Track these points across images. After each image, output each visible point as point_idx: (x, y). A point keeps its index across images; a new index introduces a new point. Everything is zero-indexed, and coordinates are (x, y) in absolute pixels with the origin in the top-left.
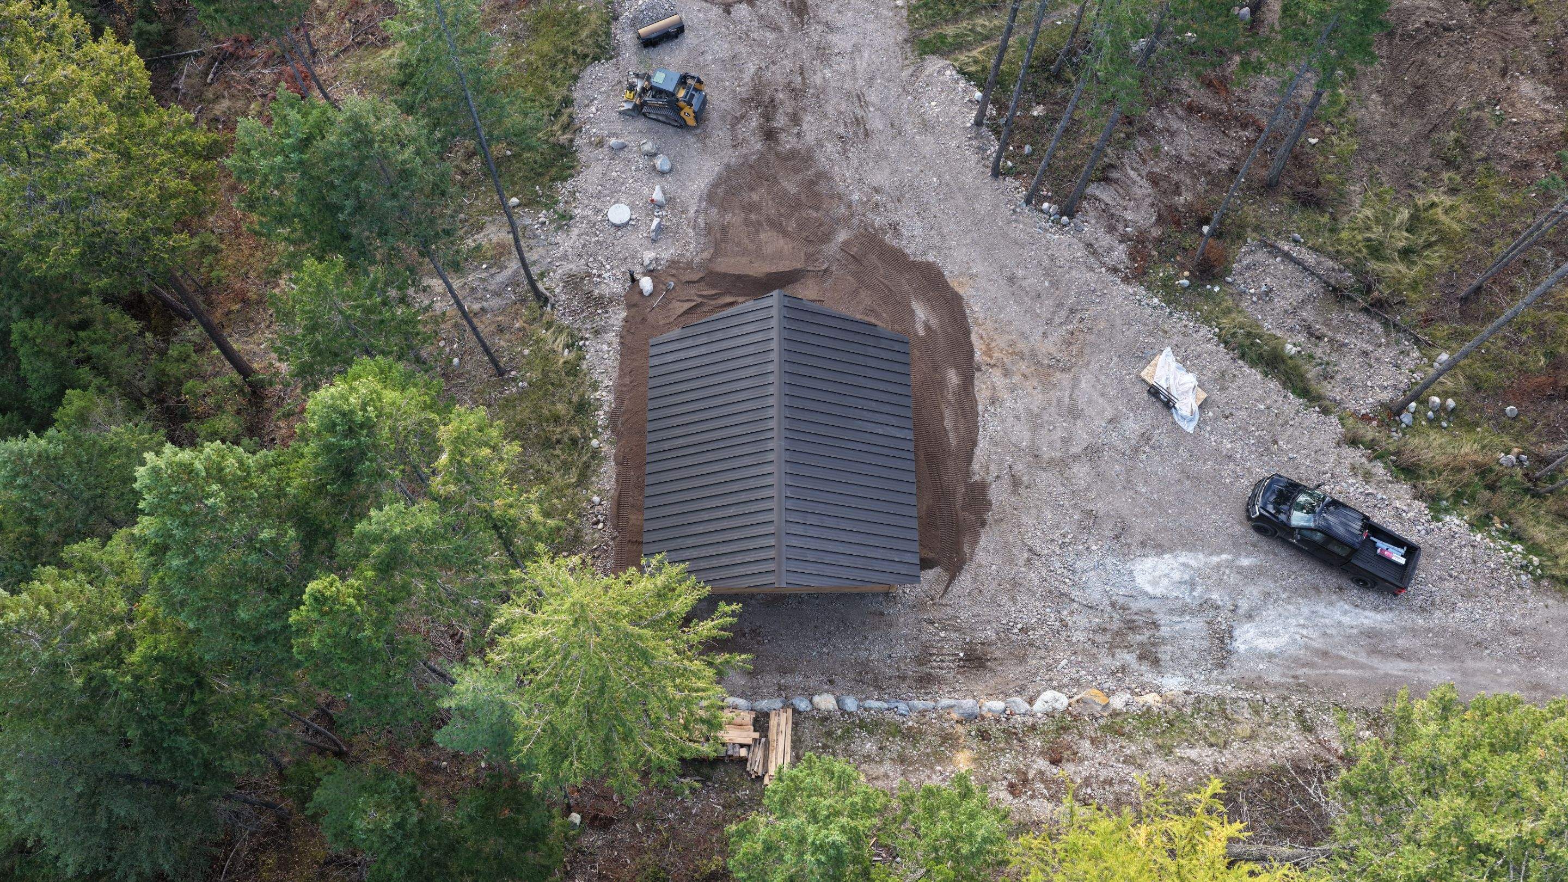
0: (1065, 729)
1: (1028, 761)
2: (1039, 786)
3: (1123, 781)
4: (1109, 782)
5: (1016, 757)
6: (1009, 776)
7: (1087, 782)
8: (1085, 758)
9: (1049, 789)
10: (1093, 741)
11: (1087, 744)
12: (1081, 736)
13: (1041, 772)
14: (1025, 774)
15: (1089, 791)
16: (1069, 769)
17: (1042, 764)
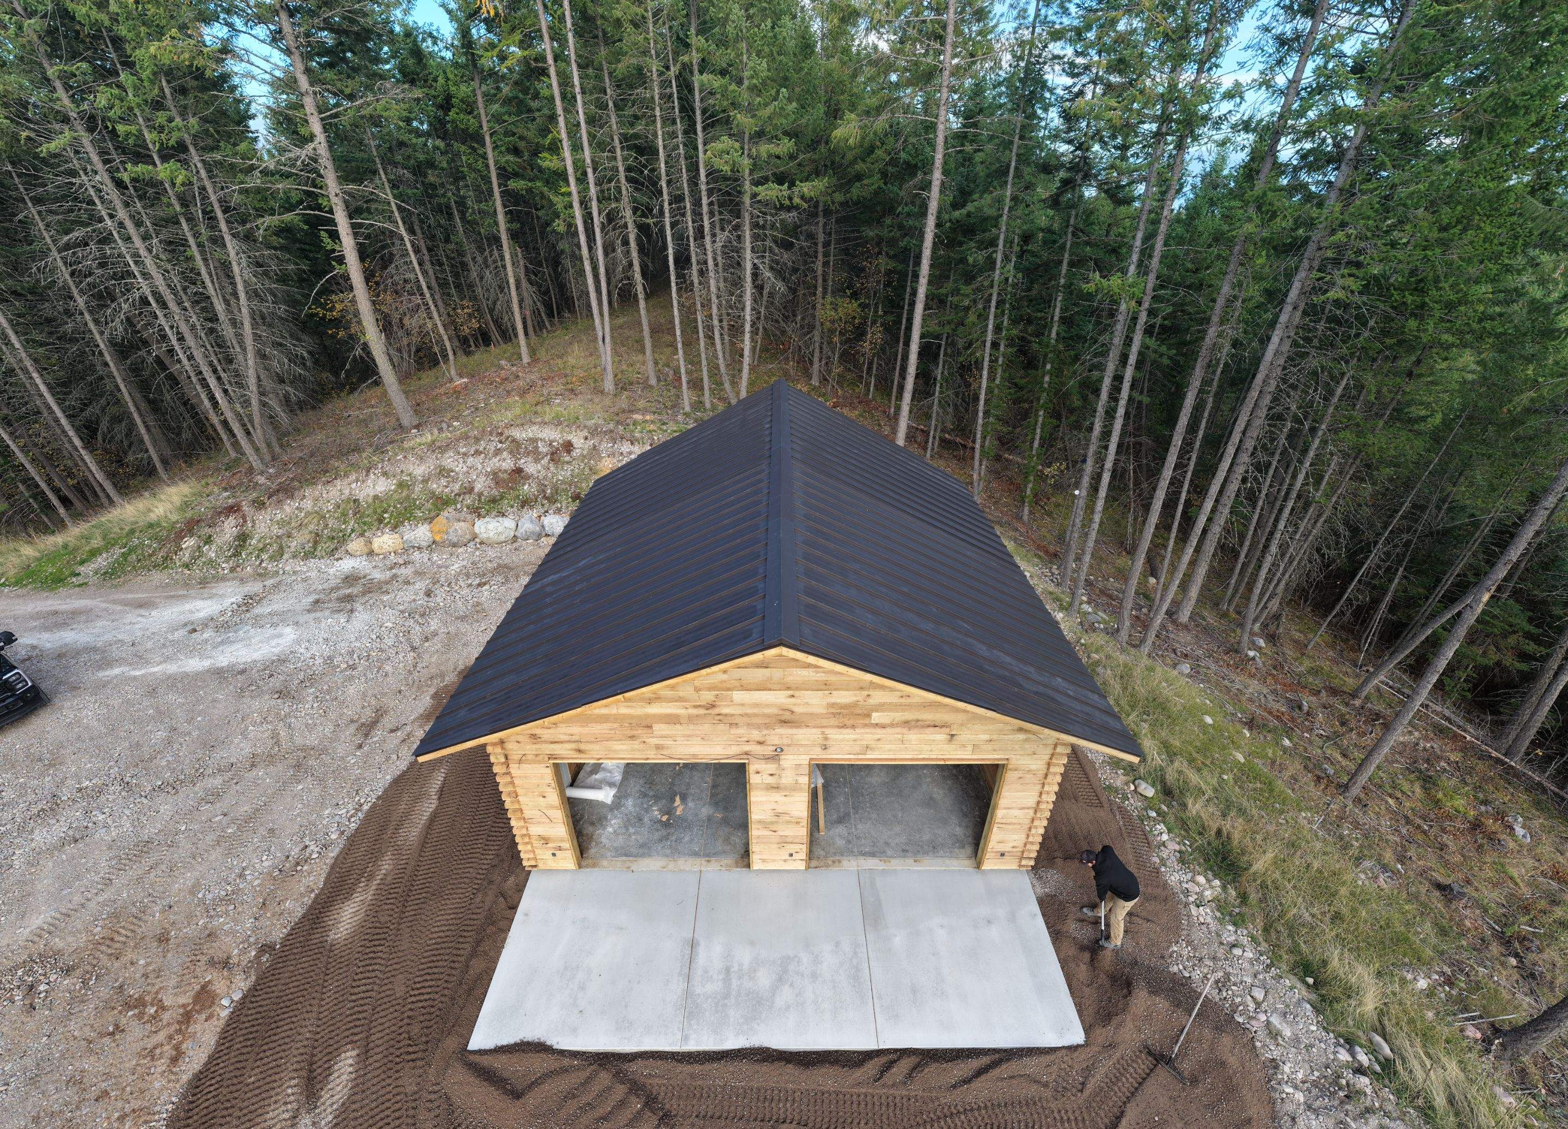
0: (494, 501)
1: (543, 472)
2: (543, 449)
3: (465, 454)
4: (478, 453)
5: (554, 475)
6: (567, 459)
7: (498, 452)
8: (487, 475)
9: (537, 447)
10: (471, 490)
11: (478, 487)
12: (480, 495)
13: (537, 461)
14: (552, 460)
15: (500, 446)
16: (508, 464)
17: (531, 468)
